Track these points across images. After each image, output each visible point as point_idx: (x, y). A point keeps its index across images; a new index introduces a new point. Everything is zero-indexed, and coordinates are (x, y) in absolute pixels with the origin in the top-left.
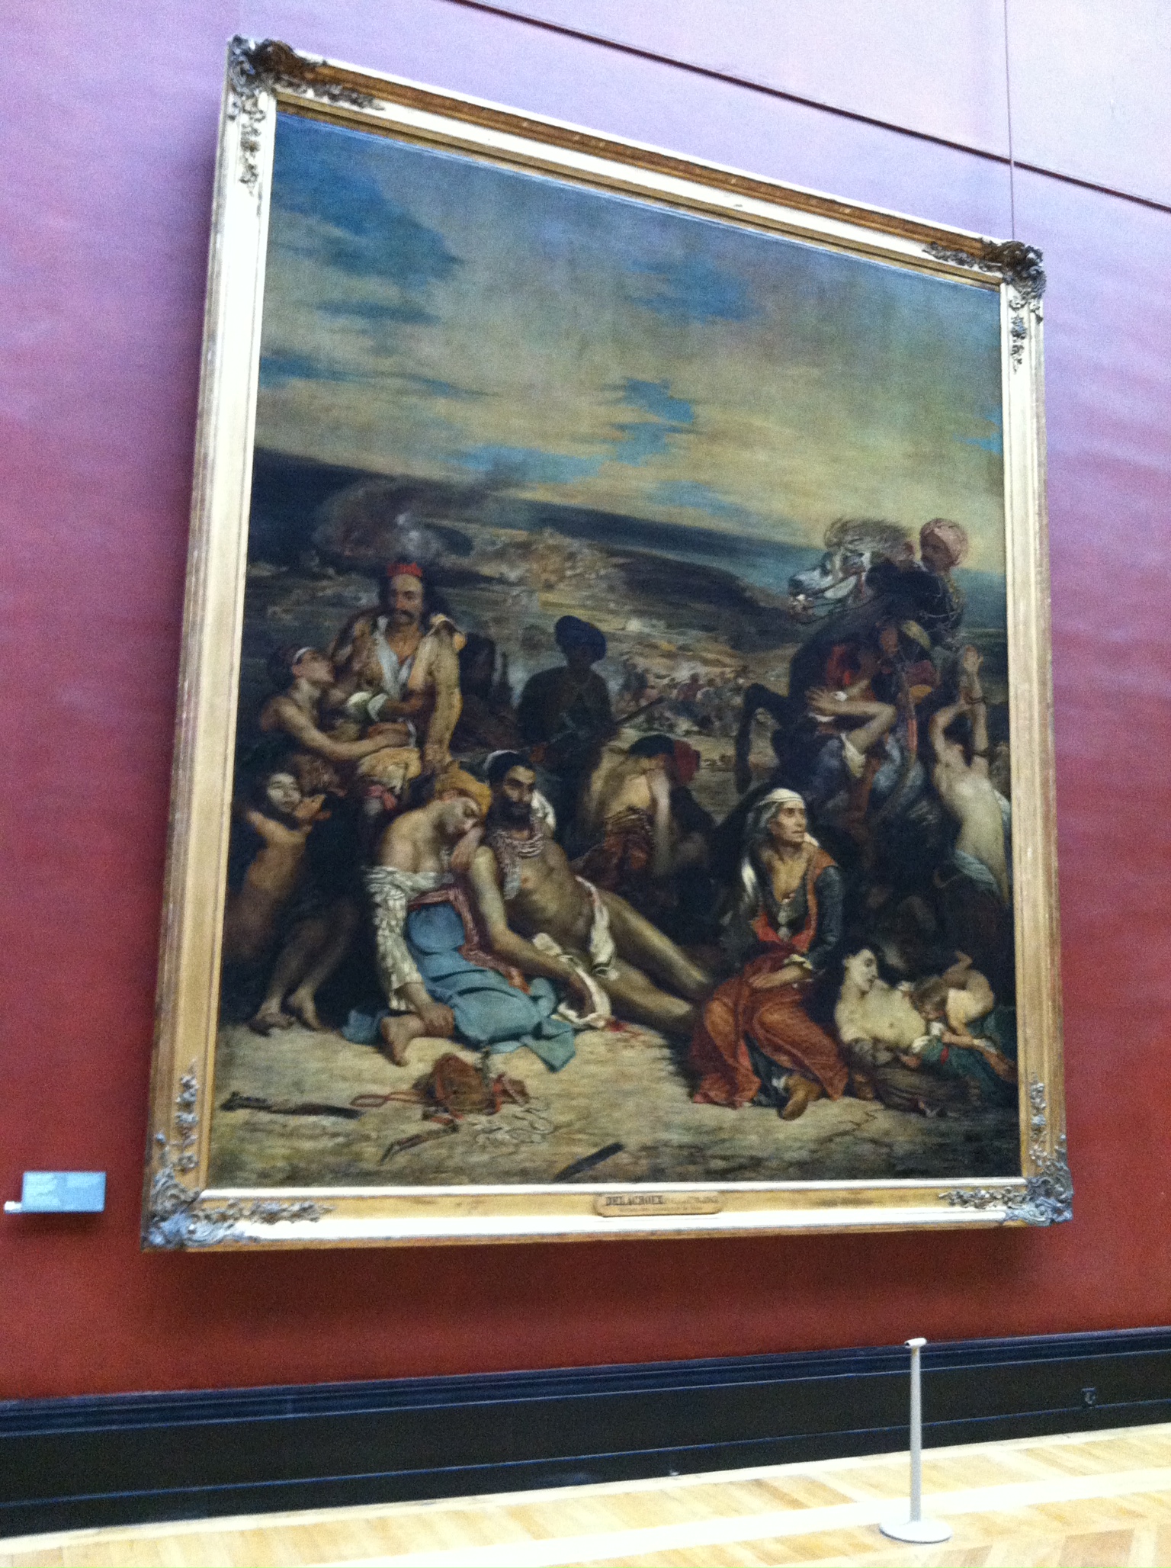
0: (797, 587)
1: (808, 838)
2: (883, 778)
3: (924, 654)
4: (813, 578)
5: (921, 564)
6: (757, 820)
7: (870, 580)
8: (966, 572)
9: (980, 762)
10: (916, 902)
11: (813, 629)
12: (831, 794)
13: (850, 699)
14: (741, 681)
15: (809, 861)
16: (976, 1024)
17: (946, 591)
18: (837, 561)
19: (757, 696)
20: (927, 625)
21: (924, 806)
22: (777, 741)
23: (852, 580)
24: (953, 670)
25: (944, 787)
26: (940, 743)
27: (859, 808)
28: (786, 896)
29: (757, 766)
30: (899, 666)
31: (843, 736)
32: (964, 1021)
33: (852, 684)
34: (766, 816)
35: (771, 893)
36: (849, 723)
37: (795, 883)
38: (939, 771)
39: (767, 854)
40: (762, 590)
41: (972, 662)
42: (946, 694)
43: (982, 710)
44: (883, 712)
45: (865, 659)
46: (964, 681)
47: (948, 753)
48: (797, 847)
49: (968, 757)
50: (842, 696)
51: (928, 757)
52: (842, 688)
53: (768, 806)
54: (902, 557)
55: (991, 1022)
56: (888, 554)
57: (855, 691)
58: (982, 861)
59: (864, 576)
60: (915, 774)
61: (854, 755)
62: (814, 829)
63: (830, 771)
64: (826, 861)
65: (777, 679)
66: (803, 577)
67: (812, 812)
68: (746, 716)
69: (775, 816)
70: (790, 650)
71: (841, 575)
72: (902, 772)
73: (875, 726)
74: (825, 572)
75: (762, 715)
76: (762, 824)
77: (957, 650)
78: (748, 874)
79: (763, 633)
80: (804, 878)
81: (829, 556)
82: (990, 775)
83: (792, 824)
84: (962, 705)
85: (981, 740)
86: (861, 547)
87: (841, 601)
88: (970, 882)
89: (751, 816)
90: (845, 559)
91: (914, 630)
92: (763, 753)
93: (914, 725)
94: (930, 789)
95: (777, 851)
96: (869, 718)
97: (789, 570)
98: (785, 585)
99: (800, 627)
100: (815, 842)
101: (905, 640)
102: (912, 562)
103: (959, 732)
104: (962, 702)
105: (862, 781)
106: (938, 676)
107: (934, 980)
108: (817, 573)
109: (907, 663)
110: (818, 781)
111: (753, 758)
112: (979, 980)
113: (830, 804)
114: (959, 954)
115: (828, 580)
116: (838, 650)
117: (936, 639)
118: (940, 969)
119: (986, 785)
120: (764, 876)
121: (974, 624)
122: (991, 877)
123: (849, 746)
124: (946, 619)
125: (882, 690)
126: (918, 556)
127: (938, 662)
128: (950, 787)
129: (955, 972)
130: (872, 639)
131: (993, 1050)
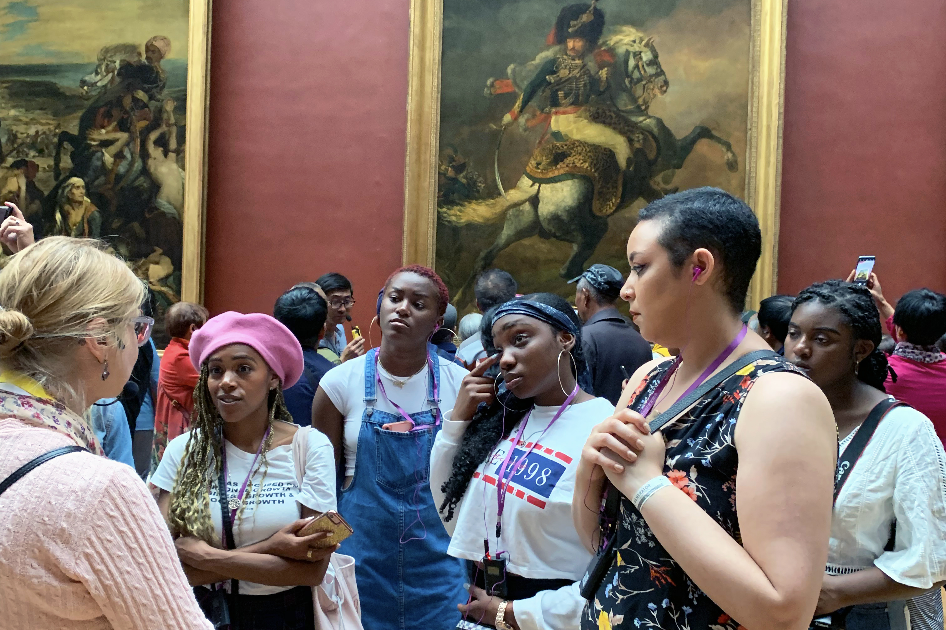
0: (83, 83)
1: (85, 198)
2: (122, 169)
3: (145, 106)
4: (91, 78)
5: (145, 61)
6: (63, 192)
7: (118, 74)
8: (169, 60)
9: (172, 155)
10: (136, 225)
11: (91, 102)
12: (97, 178)
13: (107, 133)
14: (57, 131)
15: (86, 210)
16: (163, 281)
17: (158, 72)
18: (103, 68)
19: (65, 136)
20: (146, 91)
21: (142, 179)
22: (72, 157)
23: (110, 75)
24: (160, 111)
25: (152, 170)
26: (151, 148)
27: (110, 183)
28: (75, 225)
29: (64, 168)
30: (132, 114)
31: (103, 150)
32: (157, 279)
33: (109, 124)
34: (67, 190)
35: (68, 225)
36: (106, 144)
37: (79, 219)
38: (150, 162)
39: (67, 207)
40: (68, 88)
41: (169, 106)
42: (156, 124)
43: (174, 130)
44: (123, 136)
45: (116, 113)
46: (165, 116)
47: (155, 152)
48: (80, 203)
49: (166, 155)
50: (103, 131)
51: (145, 155)
52: (103, 127)
53: (68, 186)
54: (136, 59)
55: (171, 279)
56: (128, 59)
57: (110, 128)
58: (170, 203)
59: (116, 72)
60: (138, 165)
61: (108, 159)
62: (88, 195)
63: (97, 167)
64: (94, 208)
65: (73, 128)
66: (87, 78)
67: (87, 187)
68: (59, 146)
69: (71, 190)
70: (80, 114)
71: (105, 74)
72: (131, 164)
73: (118, 144)
74: (97, 73)
75: (66, 145)
76: (65, 193)
77: (163, 100)
78: (58, 216)
79: (68, 107)
80: (83, 217)
81: (99, 66)
82: (177, 161)
83: (79, 193)
84: (164, 128)
85: (173, 144)
86: (114, 59)
87: (105, 86)
88: (163, 214)
89: (60, 191)
90: (107, 65)
91: (141, 95)
92: (66, 162)
93: (138, 141)
94: (145, 171)
95: (71, 205)
96: (117, 140)
97: (80, 76)
98: (78, 84)
99: (86, 102)
100: (89, 200)
101: (136, 100)
102: (140, 61)
103: (162, 142)
104: (164, 126)
105: (111, 171)
106: (152, 115)
107: (143, 259)
108: (93, 75)
109: (136, 111)
110: (91, 172)
111: (62, 165)
112: (166, 260)
113: (96, 183)
114: (157, 248)
115: (99, 77)
116: (102, 110)
117: (151, 98)
118: (146, 256)
119: (174, 166)
120: (65, 216)
121: (171, 87)
122: (175, 211)
123: (106, 154)
124: (158, 86)
125: (123, 126)
126: (143, 58)
127: (152, 109)
128: (156, 169)
129: (153, 257)
130: (119, 102)
131: (171, 292)
